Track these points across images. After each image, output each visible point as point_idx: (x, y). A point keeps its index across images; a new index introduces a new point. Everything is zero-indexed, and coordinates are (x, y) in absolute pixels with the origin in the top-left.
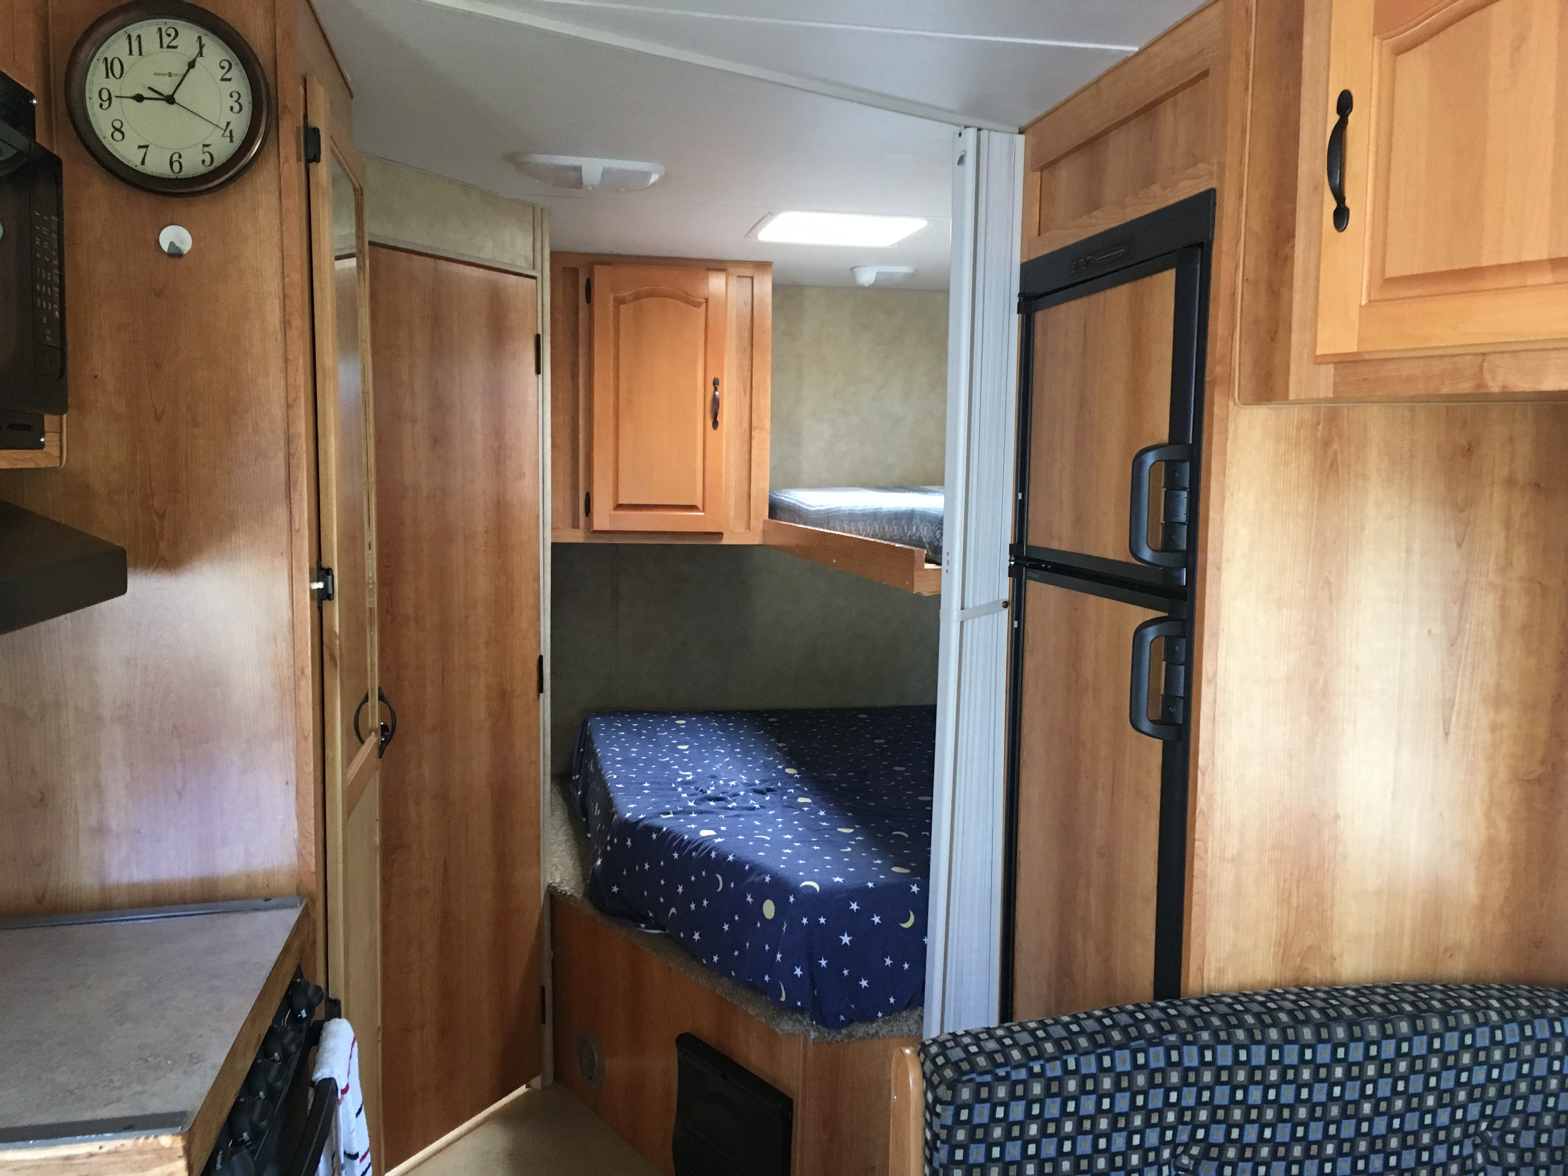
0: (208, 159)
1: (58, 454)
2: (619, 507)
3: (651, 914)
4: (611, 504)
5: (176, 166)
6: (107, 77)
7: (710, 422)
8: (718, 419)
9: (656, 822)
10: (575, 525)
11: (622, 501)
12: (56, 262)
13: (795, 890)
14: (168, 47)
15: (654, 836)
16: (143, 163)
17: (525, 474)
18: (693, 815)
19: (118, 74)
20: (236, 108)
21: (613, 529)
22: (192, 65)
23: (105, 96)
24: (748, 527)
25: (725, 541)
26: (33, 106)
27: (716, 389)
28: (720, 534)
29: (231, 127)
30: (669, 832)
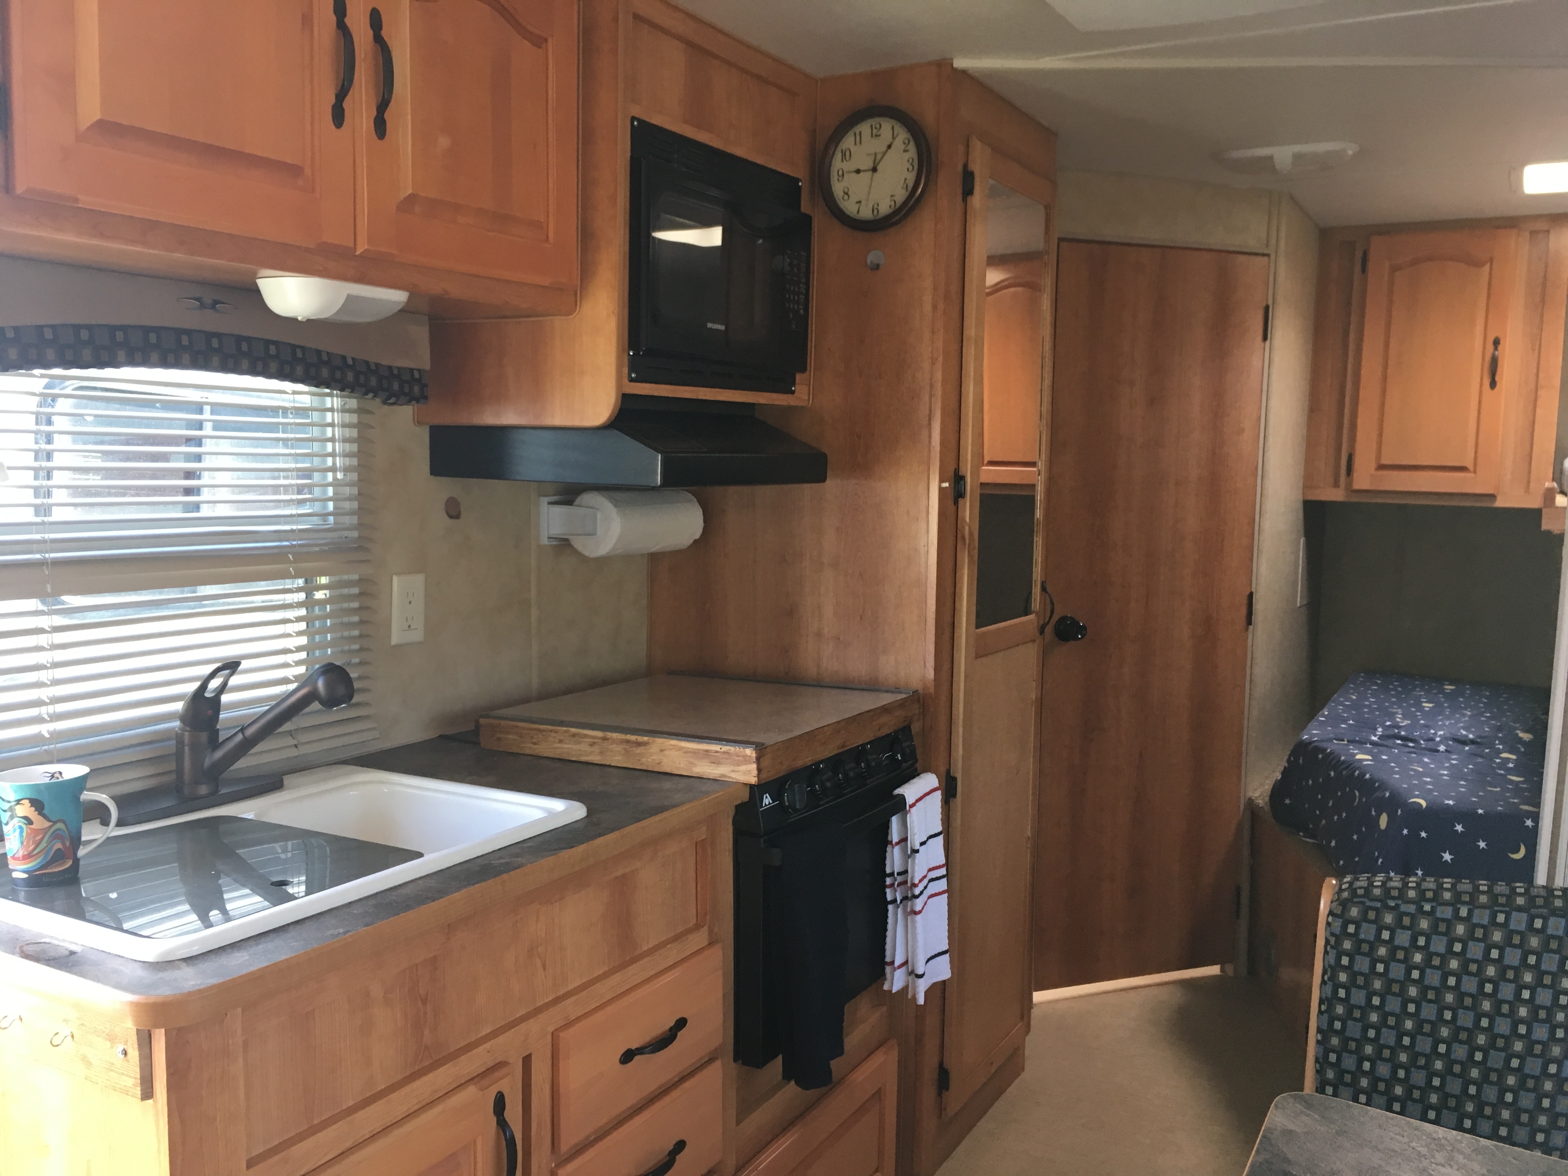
0: (893, 203)
1: (806, 398)
2: (1381, 467)
3: (1311, 826)
4: (1373, 465)
5: (875, 212)
6: (842, 161)
7: (1487, 382)
8: (1497, 379)
9: (1324, 745)
10: (1336, 484)
11: (1385, 461)
12: (803, 280)
13: (1405, 805)
14: (876, 136)
15: (1320, 756)
16: (858, 212)
17: (1243, 430)
18: (1368, 745)
19: (847, 158)
20: (911, 168)
21: (1372, 488)
22: (889, 147)
23: (840, 173)
24: (1527, 489)
25: (1500, 503)
26: (800, 188)
27: (1496, 349)
28: (1493, 497)
29: (907, 181)
30: (1331, 753)
